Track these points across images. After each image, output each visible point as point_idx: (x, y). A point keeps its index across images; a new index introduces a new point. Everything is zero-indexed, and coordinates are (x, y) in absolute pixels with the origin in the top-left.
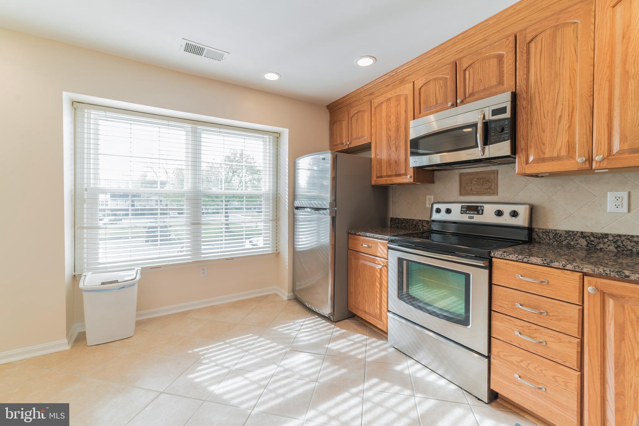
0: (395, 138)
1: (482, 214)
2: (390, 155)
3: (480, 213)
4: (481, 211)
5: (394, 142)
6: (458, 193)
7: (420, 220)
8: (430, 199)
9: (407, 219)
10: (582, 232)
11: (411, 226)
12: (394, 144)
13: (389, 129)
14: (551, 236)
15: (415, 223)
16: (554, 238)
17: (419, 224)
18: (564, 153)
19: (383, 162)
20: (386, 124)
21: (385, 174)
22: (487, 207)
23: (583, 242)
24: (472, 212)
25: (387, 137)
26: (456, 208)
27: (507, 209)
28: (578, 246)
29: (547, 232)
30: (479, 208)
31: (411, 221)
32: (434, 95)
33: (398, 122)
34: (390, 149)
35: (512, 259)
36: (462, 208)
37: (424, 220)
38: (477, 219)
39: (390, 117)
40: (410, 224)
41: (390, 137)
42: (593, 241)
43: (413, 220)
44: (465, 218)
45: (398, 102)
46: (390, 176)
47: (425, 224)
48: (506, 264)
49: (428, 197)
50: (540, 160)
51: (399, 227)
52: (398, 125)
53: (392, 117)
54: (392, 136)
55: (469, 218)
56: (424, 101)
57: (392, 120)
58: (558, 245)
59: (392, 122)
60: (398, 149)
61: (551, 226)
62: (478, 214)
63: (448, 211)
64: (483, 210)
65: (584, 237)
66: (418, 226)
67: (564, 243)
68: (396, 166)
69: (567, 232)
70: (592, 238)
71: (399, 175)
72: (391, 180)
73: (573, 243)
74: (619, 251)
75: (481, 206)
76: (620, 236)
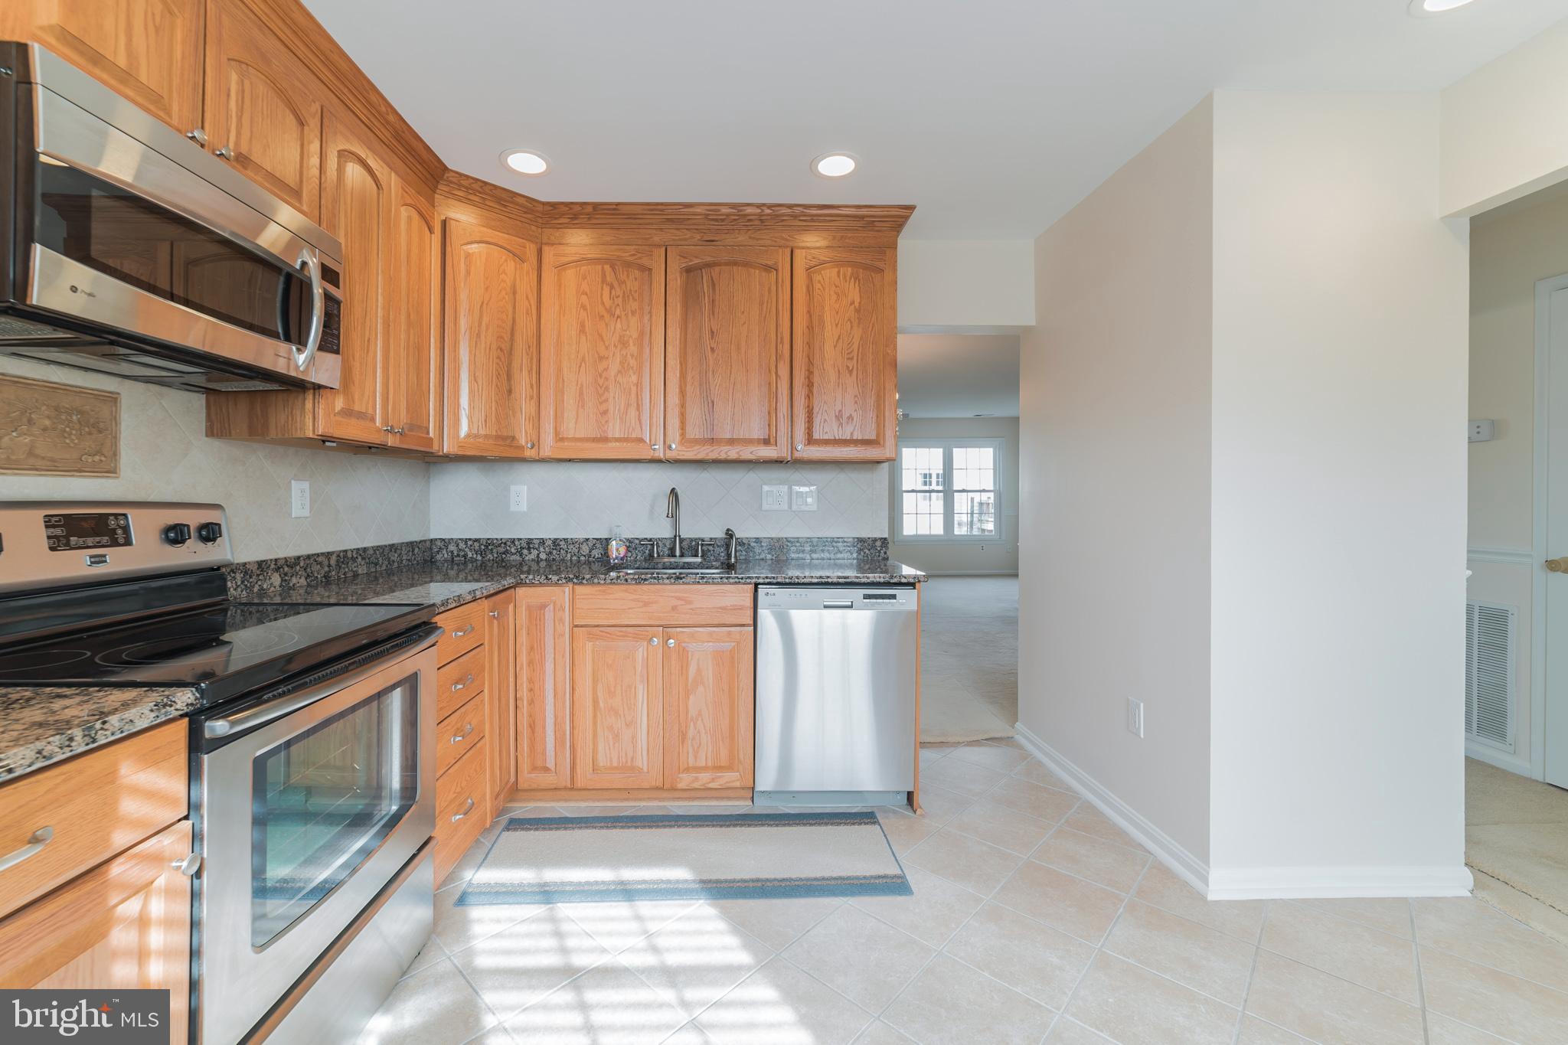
1: (128, 542)
3: (121, 541)
4: (119, 531)
10: (276, 560)
14: (239, 576)
16: (243, 582)
22: (136, 520)
23: (276, 579)
24: (90, 542)
30: (112, 522)
35: (452, 605)
36: (47, 527)
38: (118, 562)
42: (286, 574)
44: (72, 566)
48: (446, 619)
50: (348, 412)
55: (93, 562)
62: (115, 543)
64: (126, 529)
65: (277, 569)
69: (260, 564)
70: (286, 569)
73: (265, 587)
74: (309, 585)
75: (116, 515)
76: (309, 557)
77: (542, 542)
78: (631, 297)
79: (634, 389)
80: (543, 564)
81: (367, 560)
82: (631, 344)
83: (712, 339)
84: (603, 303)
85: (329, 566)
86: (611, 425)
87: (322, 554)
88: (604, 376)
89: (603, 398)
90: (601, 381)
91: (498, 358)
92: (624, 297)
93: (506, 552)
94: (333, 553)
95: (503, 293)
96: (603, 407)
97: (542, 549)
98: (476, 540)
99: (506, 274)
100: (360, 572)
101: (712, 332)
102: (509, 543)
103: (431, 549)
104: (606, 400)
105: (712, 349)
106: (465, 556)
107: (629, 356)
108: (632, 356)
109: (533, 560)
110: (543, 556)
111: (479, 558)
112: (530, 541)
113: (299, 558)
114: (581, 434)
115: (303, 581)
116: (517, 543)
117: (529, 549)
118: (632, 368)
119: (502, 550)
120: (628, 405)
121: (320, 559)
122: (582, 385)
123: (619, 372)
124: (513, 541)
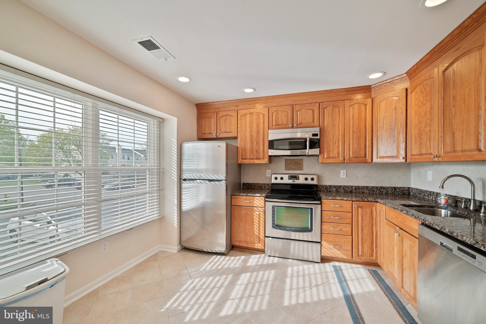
0: (256, 137)
1: (299, 179)
2: (252, 147)
3: (298, 179)
4: (298, 178)
5: (255, 139)
6: (284, 169)
7: (263, 184)
8: (268, 172)
9: (255, 183)
10: (334, 186)
11: (257, 187)
12: (255, 140)
13: (252, 131)
14: (324, 188)
15: (260, 185)
16: (325, 188)
17: (262, 186)
18: (336, 156)
19: (247, 150)
20: (250, 127)
21: (249, 157)
22: (301, 176)
23: (334, 189)
24: (294, 179)
25: (250, 135)
26: (286, 177)
27: (309, 177)
28: (333, 191)
29: (323, 186)
30: (297, 177)
31: (257, 185)
32: (281, 119)
33: (258, 128)
34: (253, 143)
35: (330, 199)
36: (289, 177)
37: (266, 184)
38: (297, 182)
39: (253, 124)
40: (257, 186)
41: (253, 136)
42: (337, 189)
43: (259, 183)
44: (291, 182)
45: (259, 117)
46: (252, 159)
47: (266, 186)
48: (327, 201)
49: (267, 171)
50: (329, 158)
51: (249, 189)
52: (258, 130)
53: (254, 124)
54: (254, 136)
55: (293, 182)
56: (275, 120)
57: (254, 126)
58: (327, 191)
59: (254, 127)
60: (258, 144)
61: (324, 184)
62: (297, 179)
63: (282, 179)
64: (299, 178)
65: (335, 187)
66: (262, 187)
67: (329, 190)
68: (257, 153)
69: (330, 186)
70: (337, 188)
71: (259, 159)
72: (253, 161)
73: (331, 190)
74: (344, 192)
75: (298, 176)
76: (344, 186)
77: (434, 193)
78: (428, 94)
79: (428, 132)
80: (434, 202)
81: (369, 189)
82: (428, 113)
83: (454, 101)
84: (421, 101)
85: (352, 189)
86: (423, 148)
87: (349, 186)
88: (421, 130)
89: (421, 138)
90: (420, 132)
91: (390, 132)
92: (426, 95)
93: (425, 195)
94: (354, 186)
95: (392, 111)
96: (421, 142)
97: (433, 196)
98: (418, 190)
99: (392, 104)
100: (365, 192)
101: (454, 97)
102: (425, 192)
103: (408, 190)
104: (421, 139)
105: (454, 106)
106: (416, 194)
107: (427, 119)
108: (428, 119)
109: (431, 200)
110: (434, 199)
111: (419, 196)
112: (430, 192)
113: (341, 186)
114: (415, 153)
115: (343, 191)
116: (427, 192)
117: (430, 195)
118: (428, 124)
119: (424, 194)
120: (427, 139)
121: (349, 187)
122: (416, 134)
123: (425, 127)
124: (426, 191)
